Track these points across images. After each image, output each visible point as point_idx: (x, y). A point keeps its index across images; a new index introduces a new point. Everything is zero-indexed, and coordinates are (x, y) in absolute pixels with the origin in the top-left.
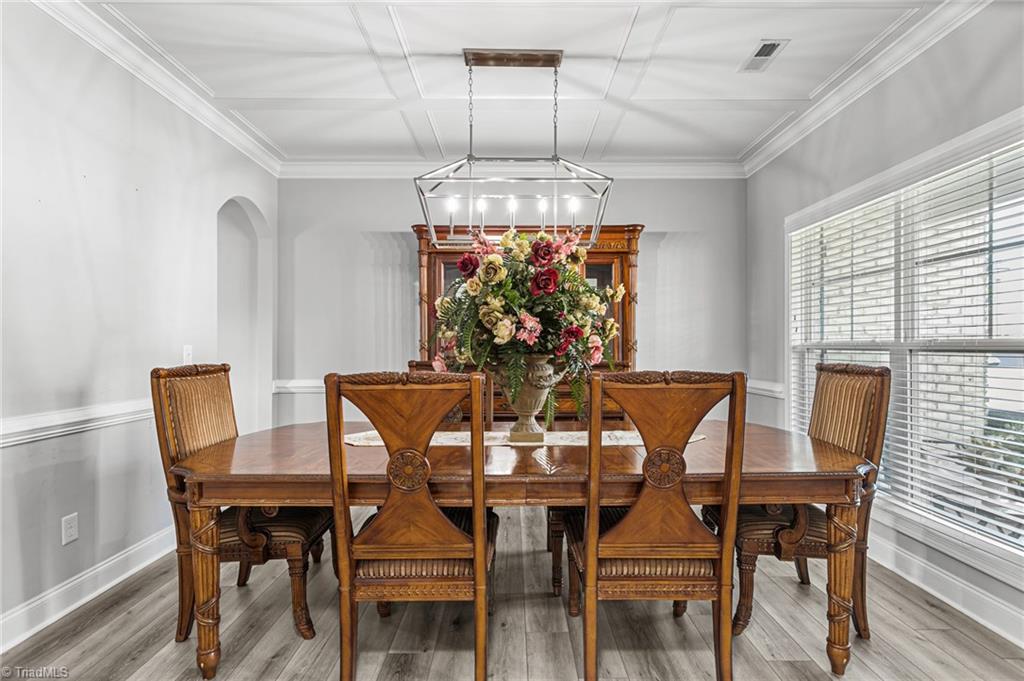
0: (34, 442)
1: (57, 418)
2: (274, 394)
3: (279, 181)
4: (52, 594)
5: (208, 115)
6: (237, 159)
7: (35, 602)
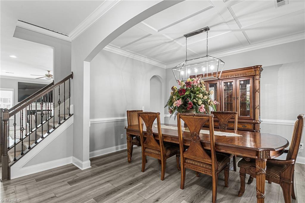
0: (117, 121)
1: (120, 118)
2: (165, 117)
3: (166, 69)
4: (119, 146)
5: (147, 61)
6: (155, 67)
7: (117, 147)
